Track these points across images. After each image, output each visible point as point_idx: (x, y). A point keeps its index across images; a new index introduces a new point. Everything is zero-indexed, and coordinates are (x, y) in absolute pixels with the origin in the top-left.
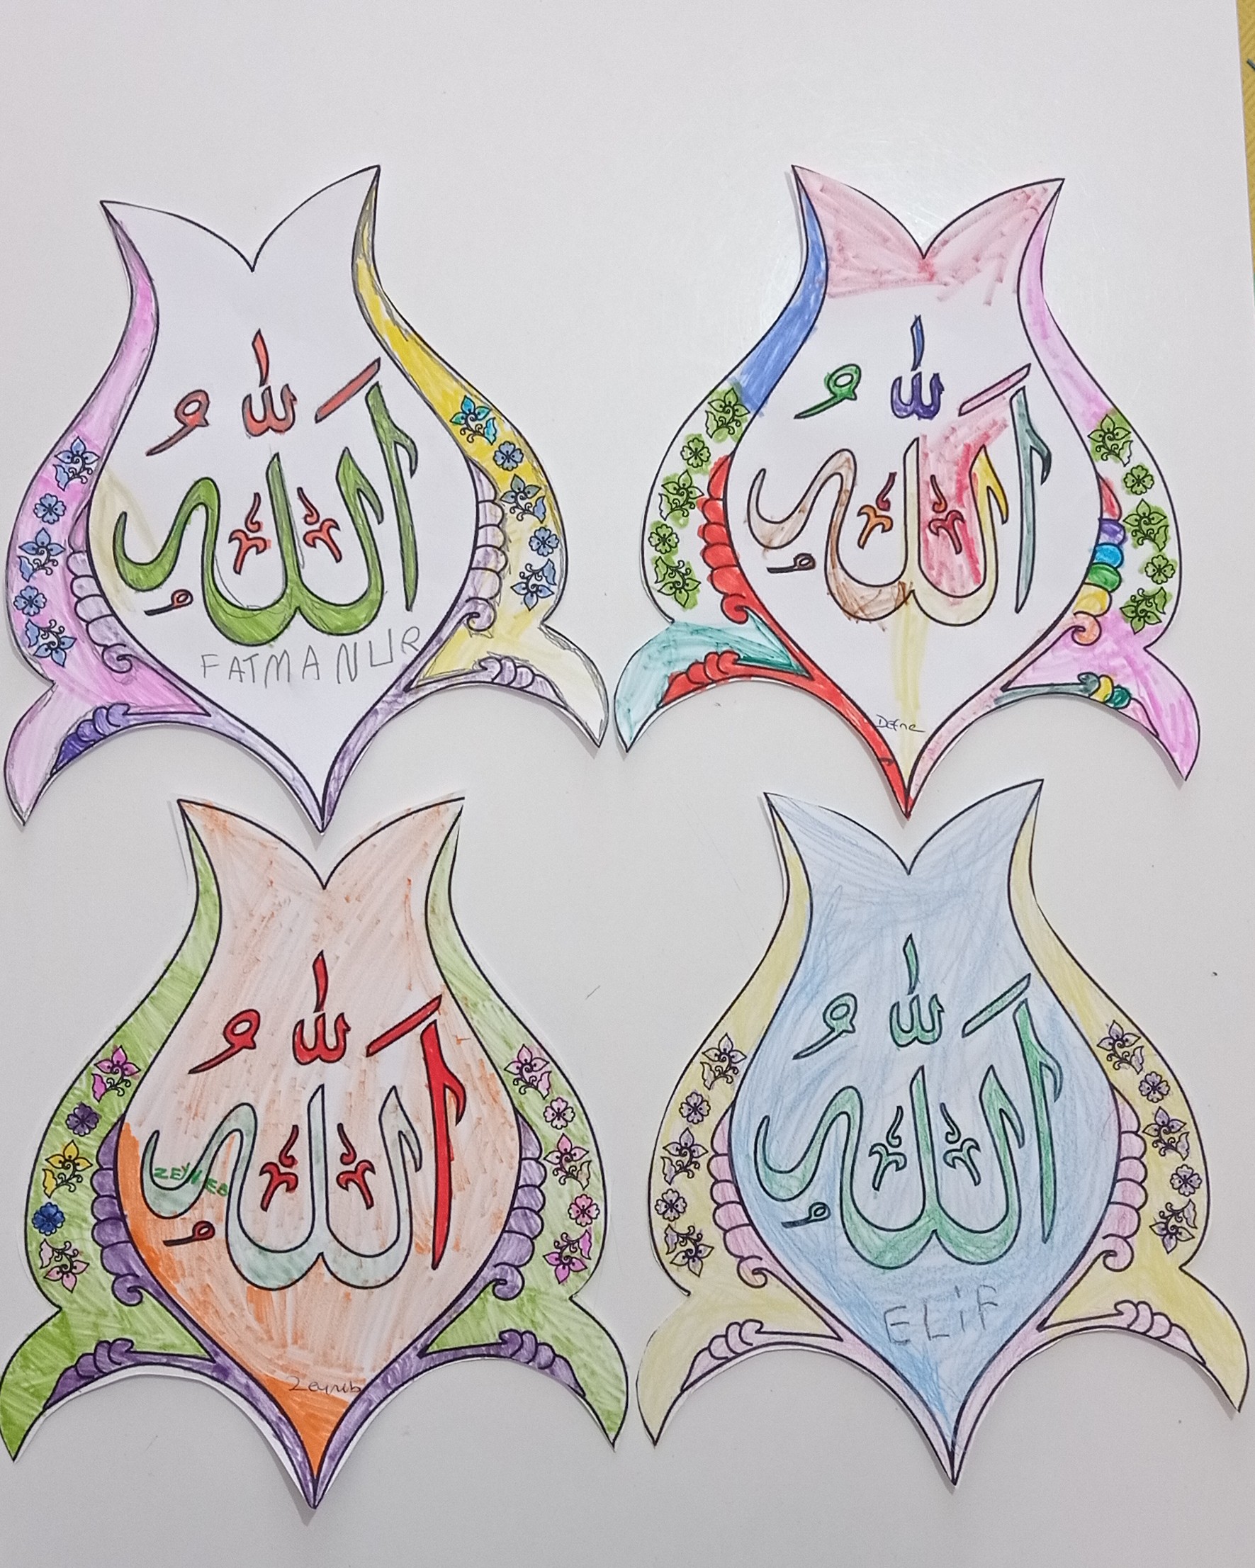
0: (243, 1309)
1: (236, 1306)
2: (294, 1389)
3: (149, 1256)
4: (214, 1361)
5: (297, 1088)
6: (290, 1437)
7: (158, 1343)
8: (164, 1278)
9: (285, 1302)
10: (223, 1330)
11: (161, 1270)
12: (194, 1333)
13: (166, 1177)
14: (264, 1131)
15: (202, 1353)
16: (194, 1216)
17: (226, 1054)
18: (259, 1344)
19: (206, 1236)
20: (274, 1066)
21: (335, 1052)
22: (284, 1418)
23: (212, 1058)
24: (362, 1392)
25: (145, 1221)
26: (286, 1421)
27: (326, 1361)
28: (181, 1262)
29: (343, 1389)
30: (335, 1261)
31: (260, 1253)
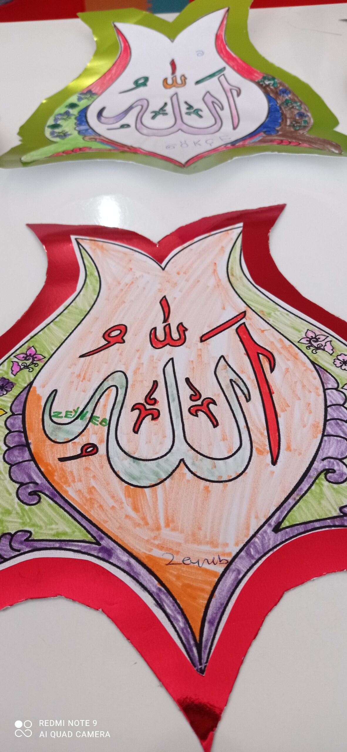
0: (122, 503)
1: (116, 501)
2: (169, 564)
3: (47, 469)
4: (99, 544)
5: (155, 361)
6: (171, 605)
7: (53, 532)
8: (58, 484)
9: (157, 495)
10: (106, 519)
11: (56, 478)
12: (82, 523)
13: (62, 417)
14: (133, 385)
15: (89, 538)
16: (82, 441)
17: (105, 347)
18: (138, 528)
19: (91, 453)
20: (138, 351)
21: (178, 341)
22: (163, 589)
23: (95, 349)
24: (230, 564)
25: (44, 446)
26: (165, 591)
27: (195, 539)
28: (72, 472)
29: (213, 562)
30: (193, 464)
31: (134, 462)
